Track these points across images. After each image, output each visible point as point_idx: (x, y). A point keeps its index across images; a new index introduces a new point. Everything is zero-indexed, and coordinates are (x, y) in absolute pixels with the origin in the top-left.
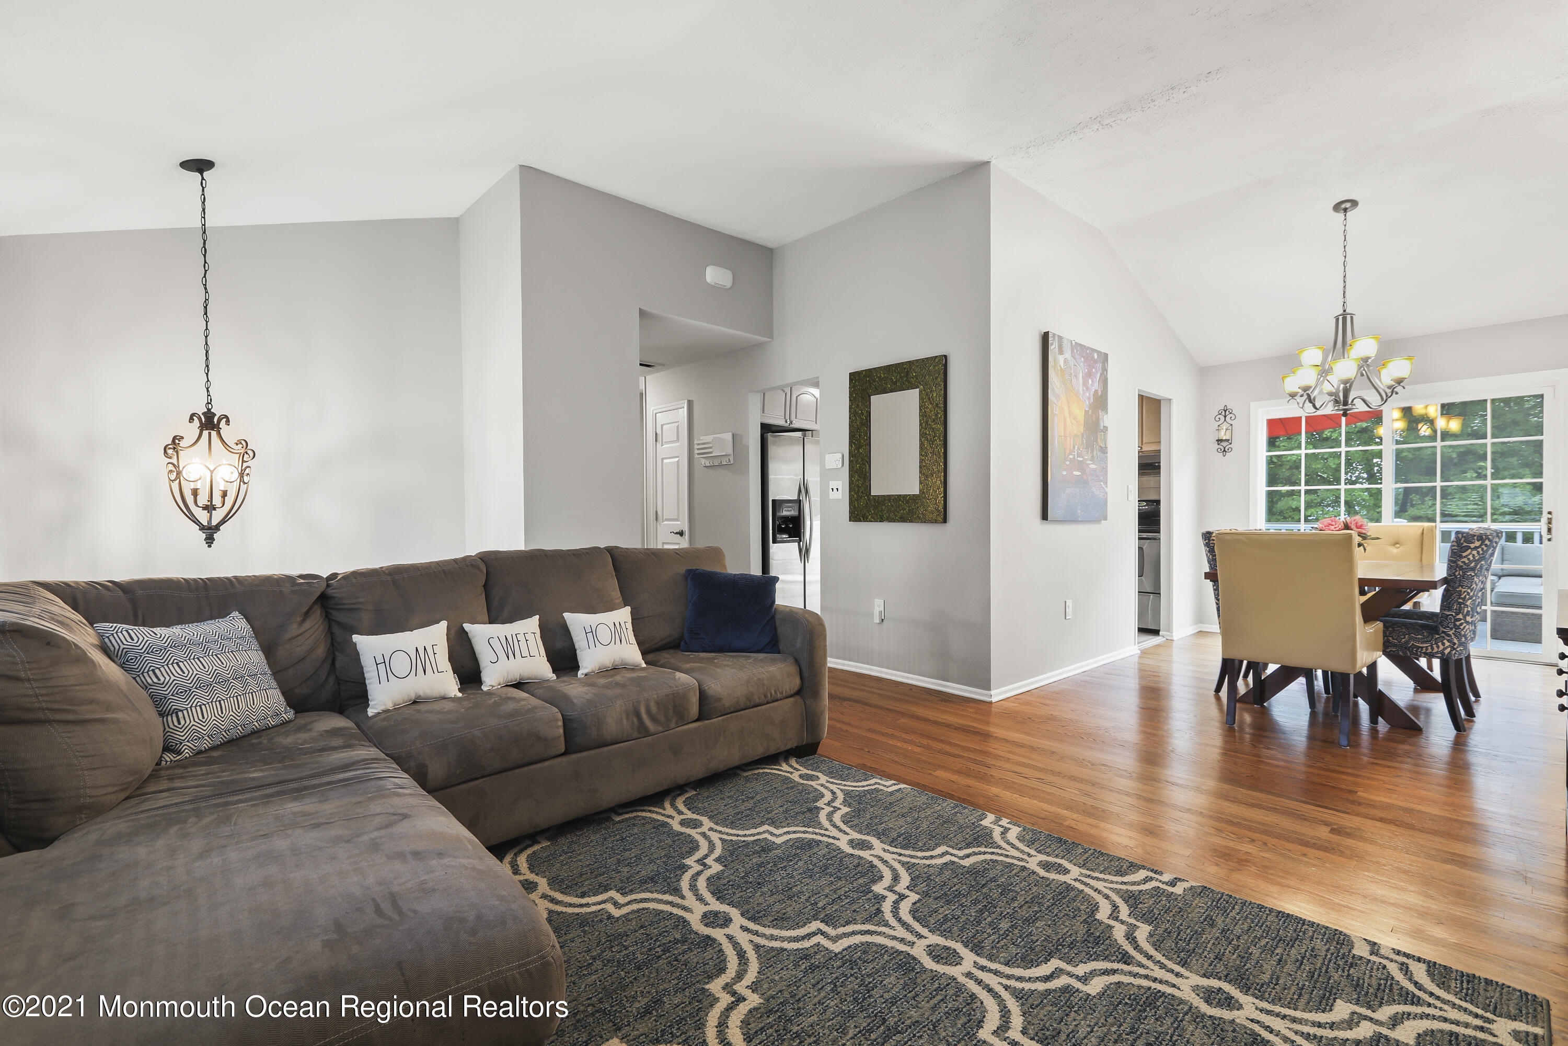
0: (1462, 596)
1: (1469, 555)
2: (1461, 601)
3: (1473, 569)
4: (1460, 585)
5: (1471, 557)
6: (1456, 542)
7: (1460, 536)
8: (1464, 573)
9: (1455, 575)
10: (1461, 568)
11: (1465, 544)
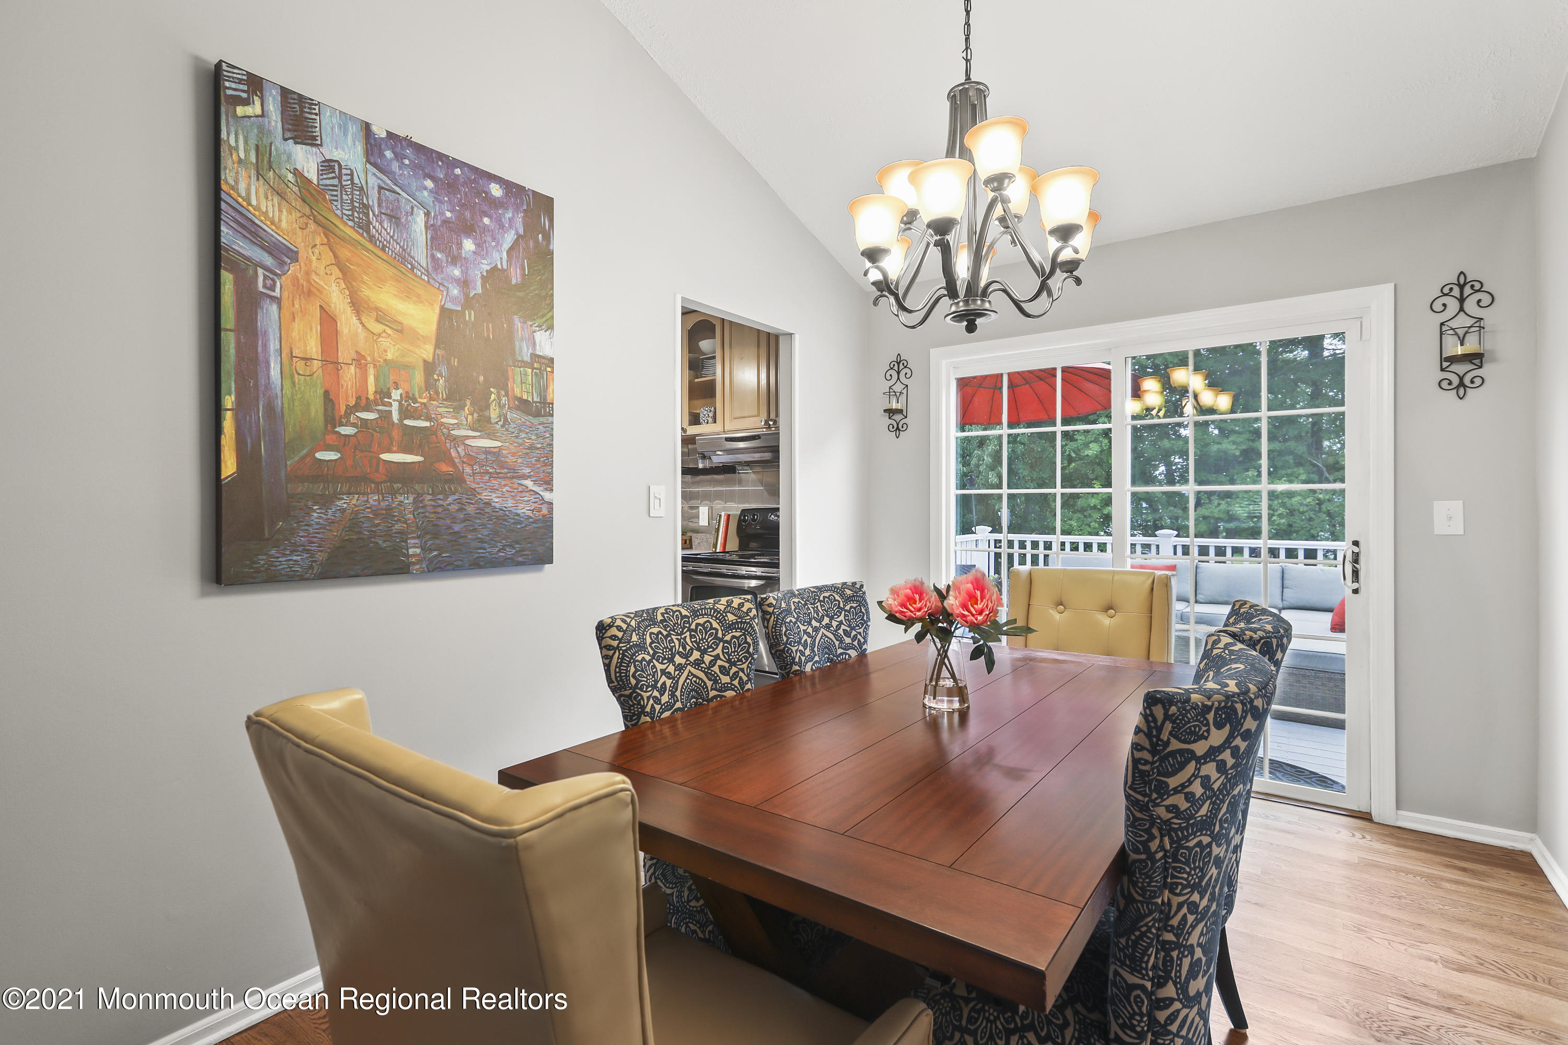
0: (1175, 922)
1: (1190, 782)
2: (1169, 937)
3: (1206, 825)
4: (1165, 885)
5: (1197, 789)
6: (1149, 735)
7: (1159, 711)
8: (1178, 844)
9: (1147, 850)
10: (1166, 829)
11: (1175, 745)
